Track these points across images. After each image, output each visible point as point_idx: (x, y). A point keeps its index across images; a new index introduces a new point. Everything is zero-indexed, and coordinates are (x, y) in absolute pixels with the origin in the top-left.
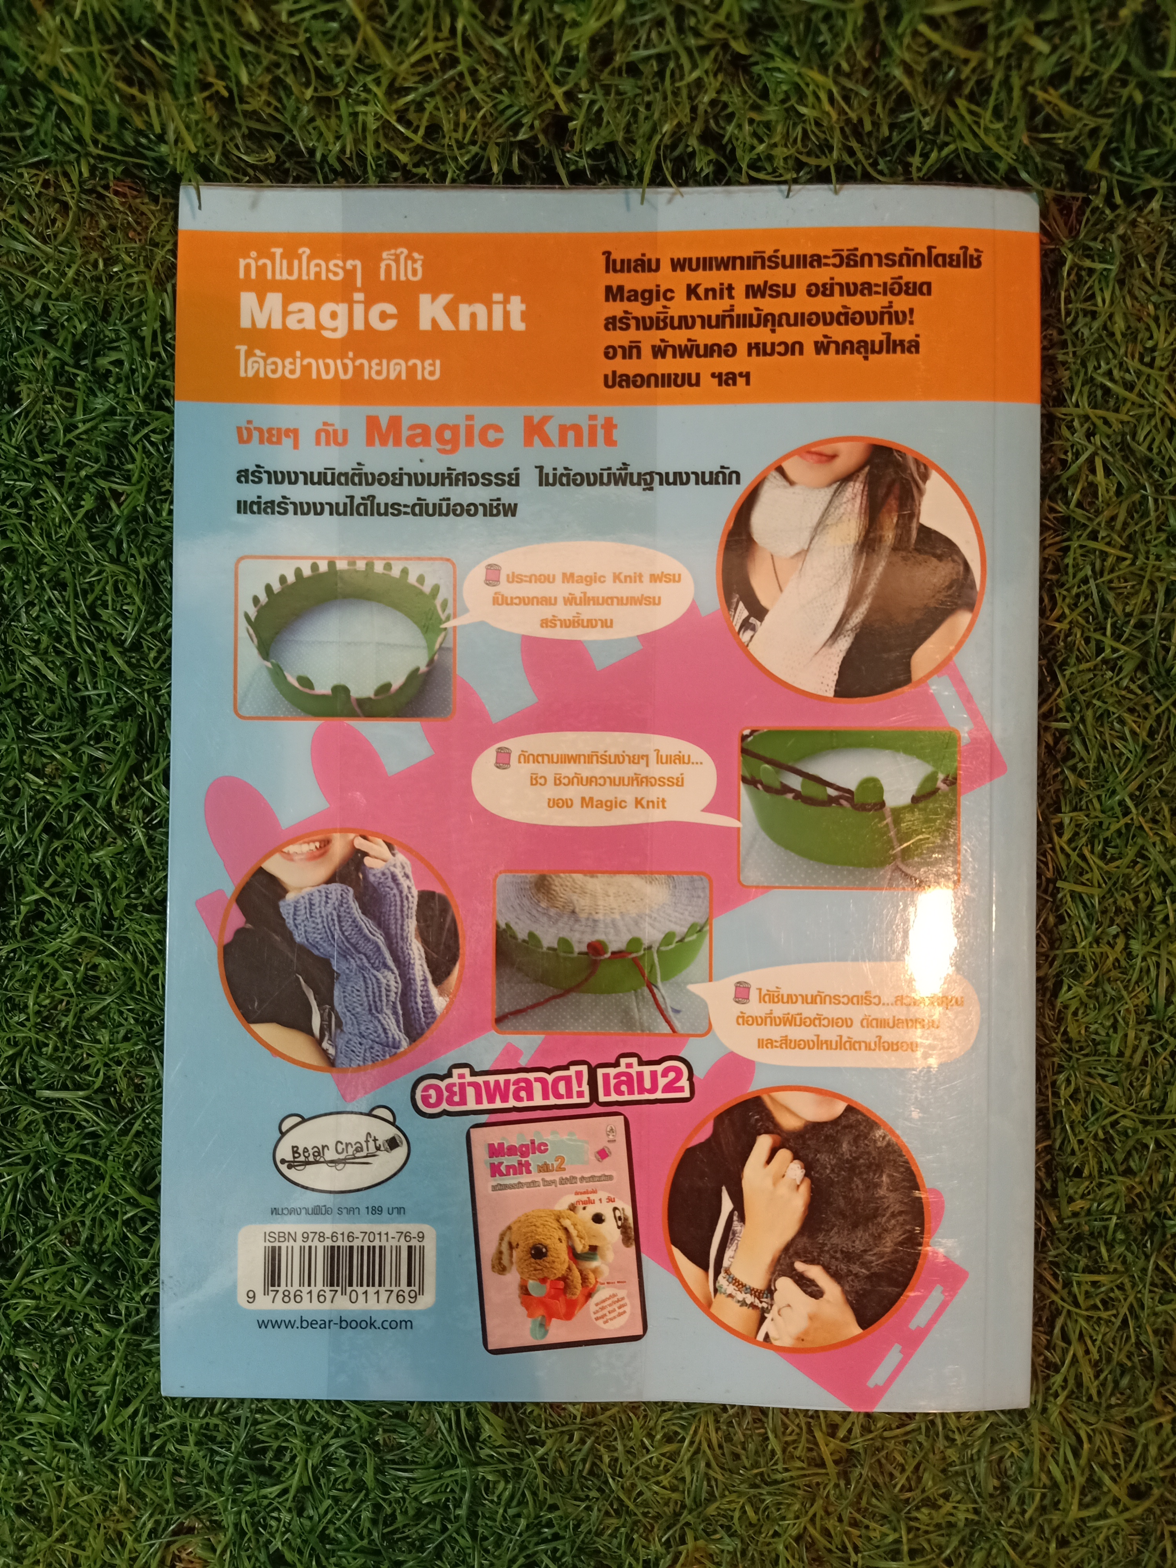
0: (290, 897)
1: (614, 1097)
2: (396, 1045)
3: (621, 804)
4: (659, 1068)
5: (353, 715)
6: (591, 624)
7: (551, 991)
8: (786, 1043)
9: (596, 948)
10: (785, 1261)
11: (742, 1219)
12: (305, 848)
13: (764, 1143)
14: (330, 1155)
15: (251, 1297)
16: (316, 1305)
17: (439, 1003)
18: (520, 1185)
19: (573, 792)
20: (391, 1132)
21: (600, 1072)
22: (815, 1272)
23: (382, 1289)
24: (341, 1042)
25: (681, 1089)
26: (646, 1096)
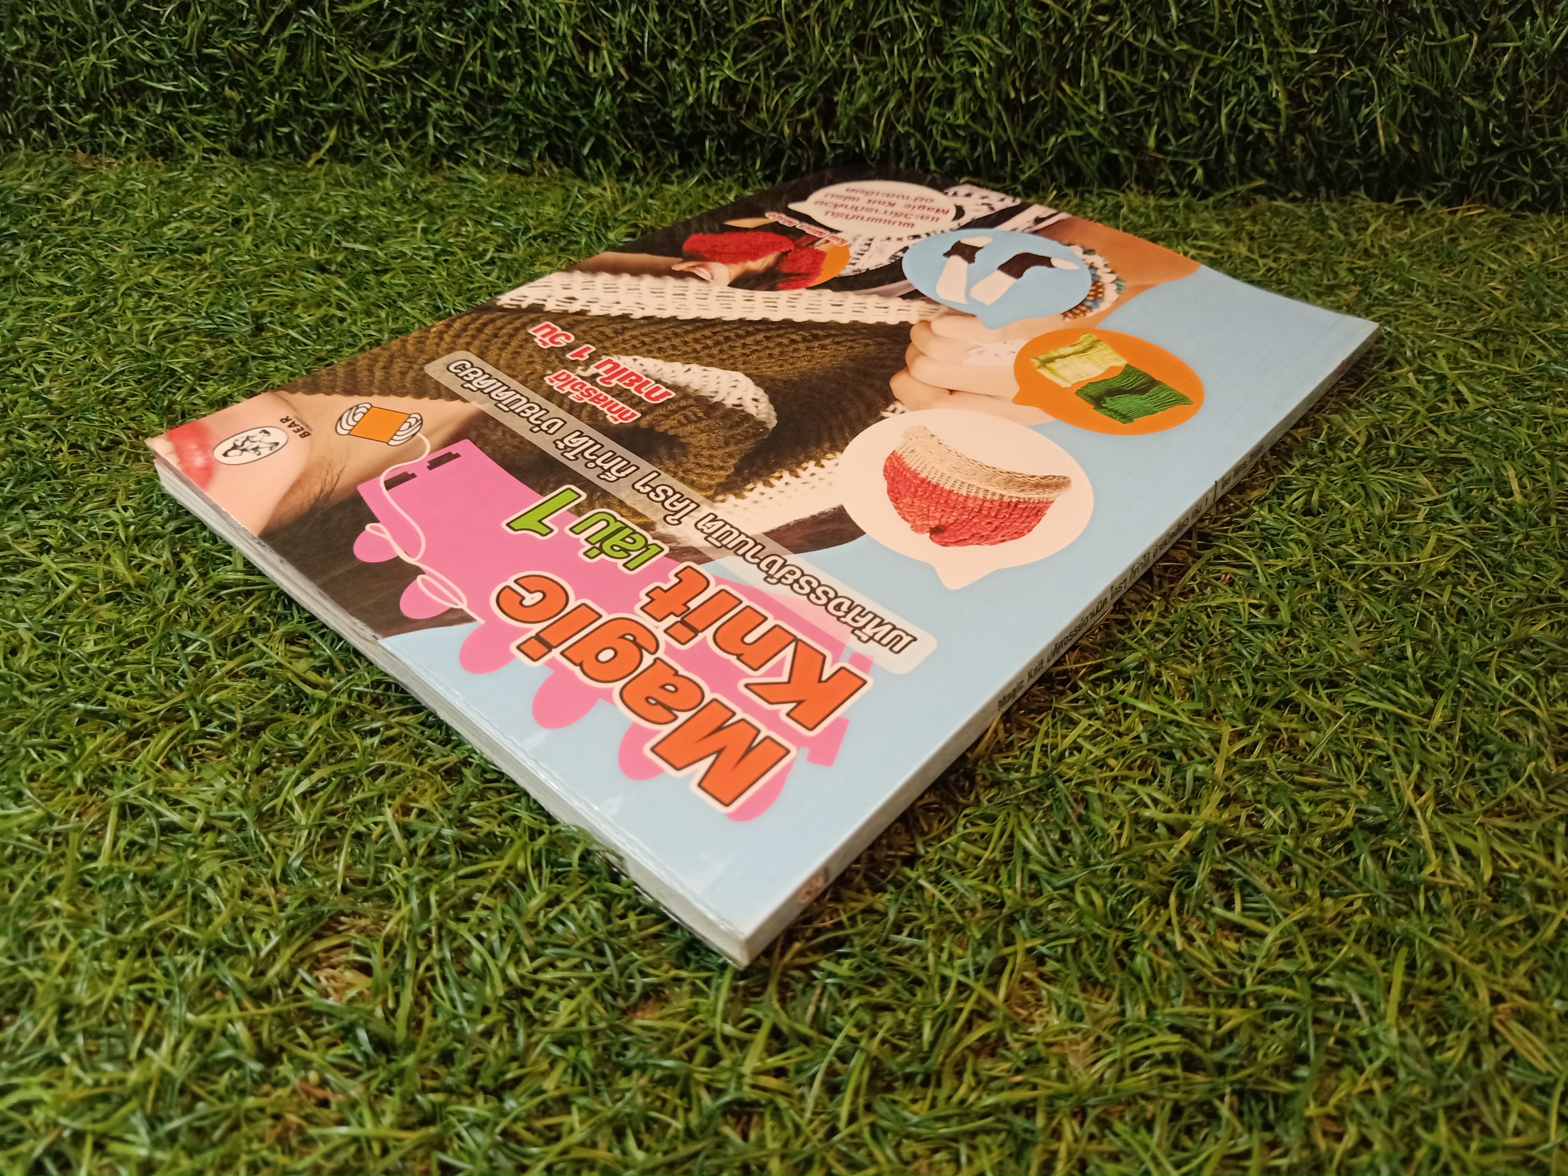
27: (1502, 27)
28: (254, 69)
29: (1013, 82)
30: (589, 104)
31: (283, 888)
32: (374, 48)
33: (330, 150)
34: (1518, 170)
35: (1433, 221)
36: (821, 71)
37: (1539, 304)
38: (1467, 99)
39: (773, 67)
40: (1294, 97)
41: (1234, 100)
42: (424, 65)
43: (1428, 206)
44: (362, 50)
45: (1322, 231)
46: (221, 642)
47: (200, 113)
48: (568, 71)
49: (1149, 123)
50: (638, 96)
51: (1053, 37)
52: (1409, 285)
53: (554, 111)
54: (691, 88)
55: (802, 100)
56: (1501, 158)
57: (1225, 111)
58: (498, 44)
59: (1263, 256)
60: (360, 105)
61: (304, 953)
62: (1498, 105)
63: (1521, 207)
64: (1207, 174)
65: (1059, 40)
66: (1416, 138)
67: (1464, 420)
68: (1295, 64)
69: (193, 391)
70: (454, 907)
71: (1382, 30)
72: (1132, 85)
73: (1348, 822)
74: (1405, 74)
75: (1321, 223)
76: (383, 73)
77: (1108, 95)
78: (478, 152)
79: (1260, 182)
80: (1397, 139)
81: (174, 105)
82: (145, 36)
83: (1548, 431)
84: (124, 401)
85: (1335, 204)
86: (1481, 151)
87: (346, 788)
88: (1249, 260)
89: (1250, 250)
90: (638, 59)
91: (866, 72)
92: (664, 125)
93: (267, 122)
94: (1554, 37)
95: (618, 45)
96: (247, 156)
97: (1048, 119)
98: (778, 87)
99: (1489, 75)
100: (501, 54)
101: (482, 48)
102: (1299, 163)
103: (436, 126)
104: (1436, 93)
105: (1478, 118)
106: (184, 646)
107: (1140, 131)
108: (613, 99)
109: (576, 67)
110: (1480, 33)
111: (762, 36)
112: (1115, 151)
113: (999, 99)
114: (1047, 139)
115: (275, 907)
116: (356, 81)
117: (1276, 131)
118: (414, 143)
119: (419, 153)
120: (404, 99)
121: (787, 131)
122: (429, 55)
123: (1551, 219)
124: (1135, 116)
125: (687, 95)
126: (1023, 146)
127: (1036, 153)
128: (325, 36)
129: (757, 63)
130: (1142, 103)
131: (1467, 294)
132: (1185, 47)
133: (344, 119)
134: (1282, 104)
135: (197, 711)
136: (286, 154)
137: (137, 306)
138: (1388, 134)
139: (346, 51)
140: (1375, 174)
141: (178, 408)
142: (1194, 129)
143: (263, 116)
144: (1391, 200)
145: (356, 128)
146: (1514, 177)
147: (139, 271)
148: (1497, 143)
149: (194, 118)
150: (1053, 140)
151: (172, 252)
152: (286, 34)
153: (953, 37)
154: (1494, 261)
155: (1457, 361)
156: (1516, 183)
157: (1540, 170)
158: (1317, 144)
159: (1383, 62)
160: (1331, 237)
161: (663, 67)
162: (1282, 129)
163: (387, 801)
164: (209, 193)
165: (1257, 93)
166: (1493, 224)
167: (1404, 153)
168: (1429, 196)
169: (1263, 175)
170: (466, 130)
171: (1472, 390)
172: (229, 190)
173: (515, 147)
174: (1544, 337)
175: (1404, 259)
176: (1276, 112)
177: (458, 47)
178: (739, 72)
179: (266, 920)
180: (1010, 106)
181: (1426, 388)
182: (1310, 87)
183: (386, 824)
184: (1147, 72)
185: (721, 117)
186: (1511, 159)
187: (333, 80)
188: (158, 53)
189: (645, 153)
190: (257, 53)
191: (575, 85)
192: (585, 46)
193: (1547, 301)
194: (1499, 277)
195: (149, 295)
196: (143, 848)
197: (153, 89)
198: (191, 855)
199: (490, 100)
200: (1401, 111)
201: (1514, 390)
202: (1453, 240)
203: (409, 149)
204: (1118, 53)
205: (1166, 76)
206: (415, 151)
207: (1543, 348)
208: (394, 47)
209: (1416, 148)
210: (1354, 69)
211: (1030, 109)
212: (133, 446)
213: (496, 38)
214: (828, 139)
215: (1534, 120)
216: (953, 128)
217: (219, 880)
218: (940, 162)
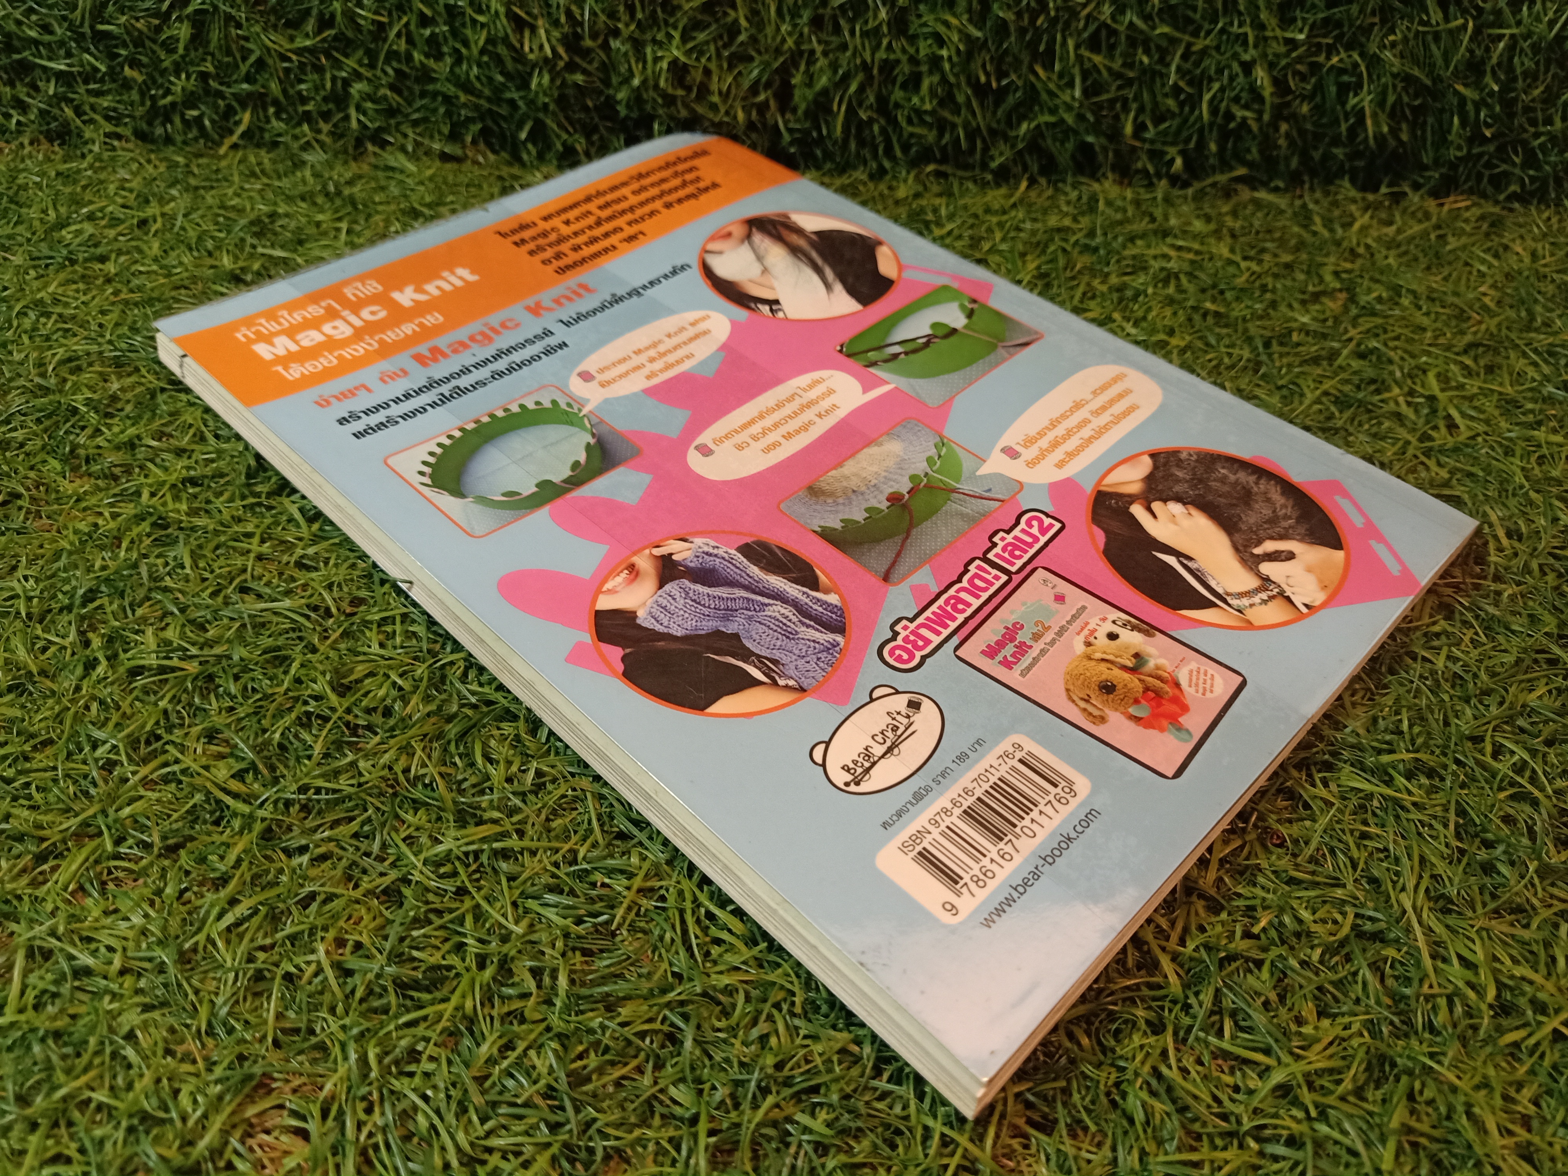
0: (641, 614)
1: (1019, 563)
2: (835, 645)
3: (811, 423)
4: (1023, 525)
5: (569, 490)
6: (678, 362)
7: (898, 539)
8: (1071, 455)
9: (894, 499)
10: (1247, 556)
11: (1190, 559)
12: (619, 579)
13: (1137, 510)
14: (878, 750)
15: (953, 909)
16: (1009, 867)
17: (833, 599)
18: (1036, 660)
19: (772, 437)
20: (904, 699)
21: (990, 556)
22: (1269, 546)
23: (1041, 807)
24: (791, 672)
25: (1051, 526)
26: (1037, 546)
27: (1498, 13)
28: (155, 47)
29: (984, 66)
30: (525, 85)
31: (210, 1042)
32: (289, 24)
33: (243, 136)
34: (1508, 160)
35: (1420, 215)
36: (778, 51)
37: (1530, 312)
38: (1460, 88)
39: (725, 46)
40: (1280, 84)
41: (1216, 86)
42: (343, 44)
43: (1415, 198)
44: (275, 27)
45: (1305, 227)
46: (133, 743)
47: (98, 94)
48: (502, 50)
49: (1126, 109)
50: (579, 78)
51: (1026, 17)
52: (1397, 290)
53: (487, 92)
54: (637, 68)
55: (757, 82)
56: (1491, 148)
57: (1207, 97)
58: (425, 23)
59: (1245, 258)
60: (274, 87)
61: (236, 1119)
62: (1492, 94)
63: (1509, 198)
64: (1187, 164)
65: (1033, 21)
66: (1404, 126)
67: (1456, 450)
68: (1282, 49)
69: (98, 432)
70: (397, 1063)
71: (1373, 14)
72: (1109, 69)
73: (1346, 930)
74: (1396, 61)
75: (1304, 217)
76: (299, 52)
77: (1084, 79)
78: (405, 136)
79: (1241, 171)
80: (1385, 129)
81: (69, 85)
82: (31, 10)
83: (1541, 460)
84: (22, 445)
85: (1318, 195)
86: (1471, 141)
87: (275, 919)
88: (1230, 262)
89: (1232, 250)
90: (578, 37)
91: (825, 54)
92: (608, 107)
93: (173, 104)
94: (1552, 23)
95: (556, 23)
96: (153, 141)
97: (1019, 104)
98: (731, 67)
99: (1483, 62)
100: (427, 32)
101: (407, 25)
102: (1283, 152)
103: (358, 108)
104: (1428, 82)
105: (1470, 107)
106: (94, 747)
107: (1117, 118)
108: (552, 80)
109: (510, 47)
110: (1474, 18)
111: (713, 14)
112: (1090, 139)
113: (969, 83)
114: (1019, 124)
115: (201, 1064)
116: (270, 61)
117: (1259, 119)
118: (335, 126)
119: (342, 136)
120: (323, 79)
121: (741, 116)
122: (350, 34)
123: (1540, 212)
124: (1112, 102)
125: (632, 75)
126: (993, 132)
127: (1006, 138)
128: (233, 12)
129: (707, 43)
130: (1120, 88)
131: (1456, 300)
132: (1166, 29)
133: (258, 101)
134: (1268, 91)
135: (109, 828)
136: (196, 139)
137: (35, 329)
138: (1377, 124)
139: (257, 28)
140: (1361, 163)
141: (82, 452)
142: (1173, 115)
143: (169, 99)
144: (1376, 190)
145: (271, 110)
146: (1504, 167)
147: (36, 284)
148: (1488, 134)
149: (92, 100)
150: (1024, 126)
151: (73, 262)
152: (190, 9)
153: (919, 16)
154: (1483, 261)
155: (1447, 380)
156: (1505, 174)
157: (1531, 160)
158: (1302, 132)
159: (1373, 48)
160: (1315, 234)
161: (605, 46)
162: (1266, 117)
163: (320, 934)
164: (112, 188)
165: (1241, 79)
166: (1482, 218)
167: (1392, 143)
168: (1416, 187)
169: (1244, 163)
170: (391, 112)
171: (1463, 415)
172: (134, 185)
173: (446, 130)
174: (1535, 351)
175: (1391, 260)
176: (1261, 99)
177: (381, 26)
178: (688, 53)
179: (193, 1080)
180: (981, 91)
181: (1416, 411)
182: (1296, 73)
183: (319, 963)
184: (1124, 55)
185: (670, 100)
186: (1501, 149)
187: (244, 59)
188: (46, 28)
189: (588, 137)
190: (158, 29)
191: (510, 65)
192: (519, 24)
193: (1538, 309)
194: (1490, 281)
195: (48, 315)
196: (55, 995)
197: (45, 69)
198: (106, 1004)
199: (417, 80)
200: (1391, 99)
201: (1506, 413)
202: (1441, 237)
203: (331, 133)
204: (1095, 36)
205: (1146, 60)
206: (336, 135)
207: (1535, 364)
208: (310, 26)
209: (1404, 137)
210: (1343, 55)
211: (1002, 94)
212: (33, 499)
213: (422, 14)
214: (786, 123)
215: (1527, 109)
216: (918, 112)
217: (139, 1034)
218: (905, 148)
